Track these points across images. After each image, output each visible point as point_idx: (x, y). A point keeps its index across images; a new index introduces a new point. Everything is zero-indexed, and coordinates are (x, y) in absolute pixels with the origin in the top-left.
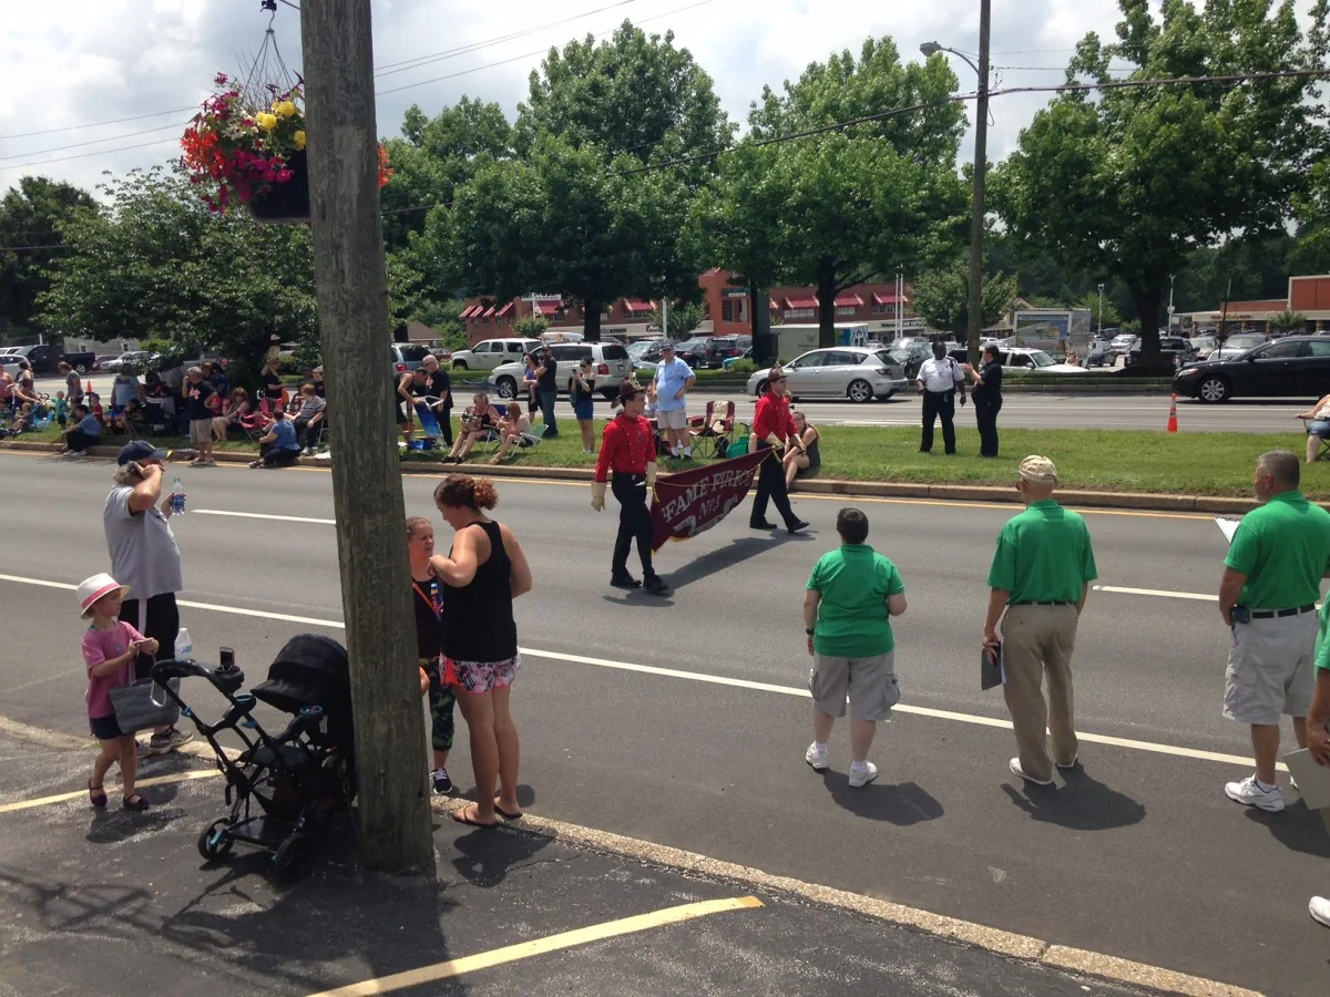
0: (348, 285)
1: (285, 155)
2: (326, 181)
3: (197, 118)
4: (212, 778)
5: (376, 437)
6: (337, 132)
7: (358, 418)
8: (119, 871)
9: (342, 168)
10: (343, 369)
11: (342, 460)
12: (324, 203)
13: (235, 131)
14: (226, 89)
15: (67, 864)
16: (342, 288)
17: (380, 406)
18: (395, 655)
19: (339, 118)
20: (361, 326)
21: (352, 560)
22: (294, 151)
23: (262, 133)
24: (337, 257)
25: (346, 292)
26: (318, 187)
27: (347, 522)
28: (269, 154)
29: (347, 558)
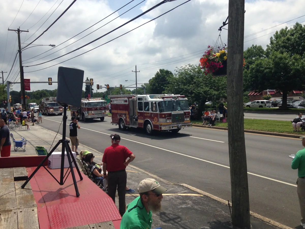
0: (235, 89)
1: (222, 62)
2: (231, 67)
3: (203, 56)
4: (197, 196)
5: (239, 124)
6: (235, 56)
7: (235, 120)
8: (180, 213)
9: (235, 63)
10: (232, 108)
11: (231, 129)
12: (230, 72)
13: (211, 57)
14: (210, 49)
15: (170, 209)
16: (233, 90)
17: (240, 117)
18: (242, 176)
19: (235, 53)
20: (237, 98)
21: (232, 152)
22: (224, 61)
23: (217, 57)
24: (232, 84)
25: (234, 91)
26: (229, 68)
27: (231, 143)
28: (218, 62)
29: (231, 152)
